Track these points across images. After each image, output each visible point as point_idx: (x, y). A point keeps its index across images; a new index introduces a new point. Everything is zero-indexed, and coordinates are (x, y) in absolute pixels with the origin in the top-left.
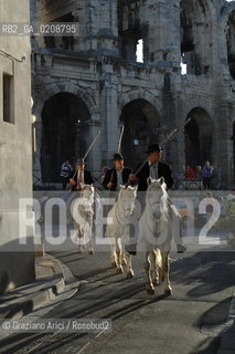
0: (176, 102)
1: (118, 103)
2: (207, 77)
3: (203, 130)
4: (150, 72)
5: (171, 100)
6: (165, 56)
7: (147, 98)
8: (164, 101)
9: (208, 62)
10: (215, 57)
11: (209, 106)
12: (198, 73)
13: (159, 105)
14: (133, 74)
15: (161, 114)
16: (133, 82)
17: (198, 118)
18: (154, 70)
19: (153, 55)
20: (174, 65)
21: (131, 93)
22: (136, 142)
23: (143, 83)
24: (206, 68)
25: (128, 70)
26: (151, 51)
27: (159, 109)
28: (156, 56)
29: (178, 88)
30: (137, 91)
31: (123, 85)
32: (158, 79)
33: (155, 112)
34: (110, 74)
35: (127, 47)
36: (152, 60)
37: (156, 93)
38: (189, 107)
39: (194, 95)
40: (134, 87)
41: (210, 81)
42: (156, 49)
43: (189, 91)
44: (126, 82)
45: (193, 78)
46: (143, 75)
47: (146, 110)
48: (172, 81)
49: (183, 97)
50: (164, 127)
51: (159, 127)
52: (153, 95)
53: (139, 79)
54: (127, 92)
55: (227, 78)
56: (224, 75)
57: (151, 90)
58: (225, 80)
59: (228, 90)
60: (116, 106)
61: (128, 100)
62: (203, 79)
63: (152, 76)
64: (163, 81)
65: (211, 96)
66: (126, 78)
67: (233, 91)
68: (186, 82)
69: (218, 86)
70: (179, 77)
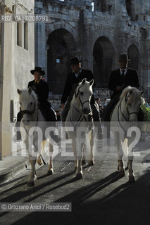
0: (88, 32)
1: (46, 31)
2: (110, 14)
3: (105, 54)
4: (69, 9)
5: (84, 31)
7: (67, 28)
8: (79, 31)
9: (111, 3)
11: (111, 36)
12: (103, 11)
13: (75, 34)
14: (57, 9)
15: (77, 40)
16: (57, 16)
18: (72, 7)
20: (87, 4)
21: (55, 24)
22: (58, 61)
23: (64, 17)
24: (110, 6)
25: (54, 7)
27: (75, 37)
29: (90, 21)
30: (59, 23)
31: (50, 18)
32: (74, 14)
33: (72, 38)
34: (40, 9)
37: (73, 24)
38: (97, 36)
39: (100, 27)
40: (58, 20)
41: (113, 17)
43: (97, 24)
44: (52, 15)
45: (99, 14)
46: (64, 10)
47: (65, 37)
48: (85, 16)
49: (93, 29)
50: (79, 50)
51: (74, 50)
52: (71, 26)
53: (62, 13)
54: (53, 23)
55: (125, 15)
56: (123, 13)
57: (70, 23)
58: (123, 17)
59: (125, 25)
60: (44, 33)
61: (53, 29)
62: (107, 15)
63: (71, 12)
64: (78, 16)
65: (113, 28)
66: (52, 12)
67: (129, 25)
68: (95, 17)
69: (118, 21)
70: (90, 14)
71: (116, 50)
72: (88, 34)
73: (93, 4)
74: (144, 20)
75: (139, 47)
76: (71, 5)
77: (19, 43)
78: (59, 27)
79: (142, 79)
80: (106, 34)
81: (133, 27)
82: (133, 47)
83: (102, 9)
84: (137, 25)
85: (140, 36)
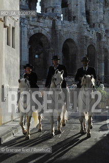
0: (58, 35)
1: (28, 35)
2: (75, 22)
3: (71, 51)
4: (45, 19)
5: (56, 34)
6: (53, 10)
7: (43, 32)
8: (52, 34)
9: (75, 14)
10: (79, 12)
11: (75, 38)
12: (69, 20)
13: (49, 37)
14: (36, 19)
15: (50, 41)
16: (36, 24)
17: (69, 44)
18: (47, 18)
19: (46, 9)
20: (58, 15)
21: (35, 29)
22: (37, 56)
23: (41, 25)
24: (74, 17)
26: (45, 7)
27: (49, 39)
28: (48, 10)
29: (59, 28)
30: (37, 29)
31: (31, 25)
32: (49, 22)
33: (47, 40)
34: (24, 19)
35: (31, 4)
36: (46, 12)
37: (48, 30)
38: (65, 38)
39: (67, 32)
40: (36, 27)
41: (76, 25)
42: (48, 6)
43: (65, 30)
44: (32, 23)
45: (67, 22)
46: (41, 20)
47: (42, 39)
48: (56, 24)
49: (62, 33)
50: (52, 49)
51: (49, 48)
52: (46, 31)
53: (39, 22)
54: (32, 29)
55: (85, 23)
56: (83, 22)
57: (45, 29)
58: (84, 24)
59: (85, 30)
60: (27, 36)
61: (33, 33)
62: (72, 23)
63: (46, 21)
64: (51, 24)
65: (76, 33)
66: (32, 21)
67: (88, 30)
68: (64, 25)
69: (80, 28)
70: (60, 22)
71: (79, 49)
72: (59, 37)
73: (62, 15)
74: (99, 27)
75: (96, 47)
76: (46, 16)
77: (8, 44)
78: (37, 32)
79: (97, 69)
80: (72, 37)
81: (91, 32)
82: (91, 46)
83: (69, 19)
84: (94, 31)
85: (96, 38)
